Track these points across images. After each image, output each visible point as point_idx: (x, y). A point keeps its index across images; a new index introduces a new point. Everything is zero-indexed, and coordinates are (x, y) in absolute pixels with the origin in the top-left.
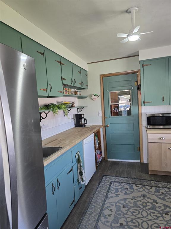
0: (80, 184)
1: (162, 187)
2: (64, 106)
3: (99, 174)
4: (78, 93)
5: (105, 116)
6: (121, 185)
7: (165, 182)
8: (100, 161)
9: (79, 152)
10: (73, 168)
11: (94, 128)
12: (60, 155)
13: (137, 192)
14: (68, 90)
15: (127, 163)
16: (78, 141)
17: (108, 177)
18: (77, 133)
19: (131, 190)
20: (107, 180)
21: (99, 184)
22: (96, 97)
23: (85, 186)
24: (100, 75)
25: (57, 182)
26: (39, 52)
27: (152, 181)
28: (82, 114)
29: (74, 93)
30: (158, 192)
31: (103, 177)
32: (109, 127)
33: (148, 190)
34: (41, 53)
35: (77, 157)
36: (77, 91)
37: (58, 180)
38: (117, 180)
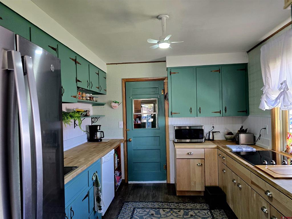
0: (96, 214)
1: (191, 209)
2: (77, 115)
3: (118, 201)
4: (94, 99)
5: (126, 128)
6: (146, 211)
7: (194, 203)
8: (119, 185)
9: (97, 172)
10: (89, 192)
11: (114, 143)
12: (76, 176)
13: (165, 217)
14: (82, 94)
15: (152, 185)
16: (96, 159)
17: (130, 204)
18: (93, 150)
19: (157, 216)
20: (129, 207)
21: (119, 213)
22: (116, 105)
23: (102, 216)
24: (122, 79)
25: (70, 211)
26: (51, 47)
27: (180, 203)
28: (98, 125)
29: (89, 99)
30: (187, 215)
31: (123, 204)
32: (131, 142)
33: (177, 213)
34: (53, 48)
35: (94, 179)
36: (93, 96)
37: (71, 208)
38: (141, 206)
